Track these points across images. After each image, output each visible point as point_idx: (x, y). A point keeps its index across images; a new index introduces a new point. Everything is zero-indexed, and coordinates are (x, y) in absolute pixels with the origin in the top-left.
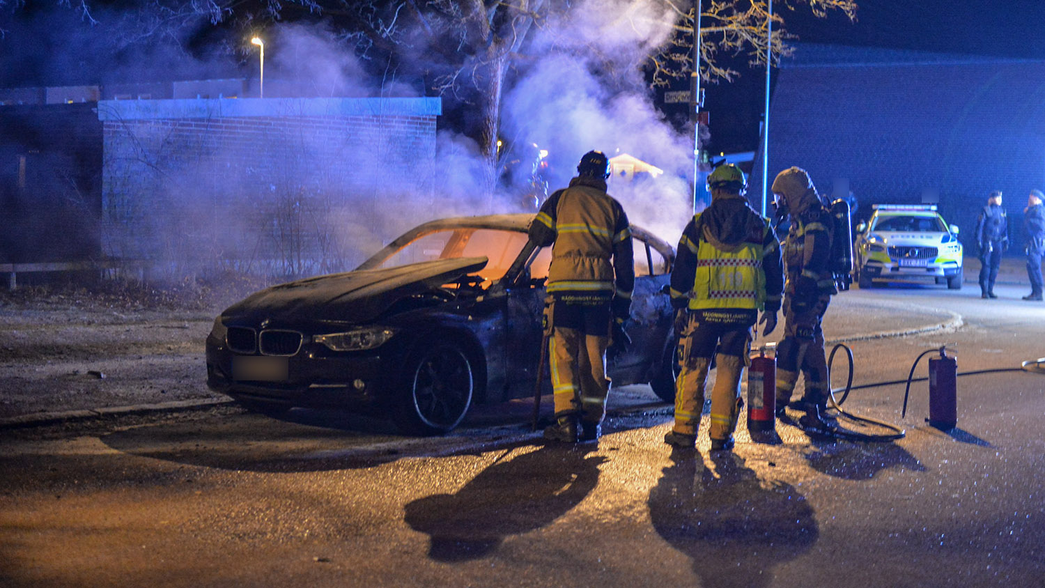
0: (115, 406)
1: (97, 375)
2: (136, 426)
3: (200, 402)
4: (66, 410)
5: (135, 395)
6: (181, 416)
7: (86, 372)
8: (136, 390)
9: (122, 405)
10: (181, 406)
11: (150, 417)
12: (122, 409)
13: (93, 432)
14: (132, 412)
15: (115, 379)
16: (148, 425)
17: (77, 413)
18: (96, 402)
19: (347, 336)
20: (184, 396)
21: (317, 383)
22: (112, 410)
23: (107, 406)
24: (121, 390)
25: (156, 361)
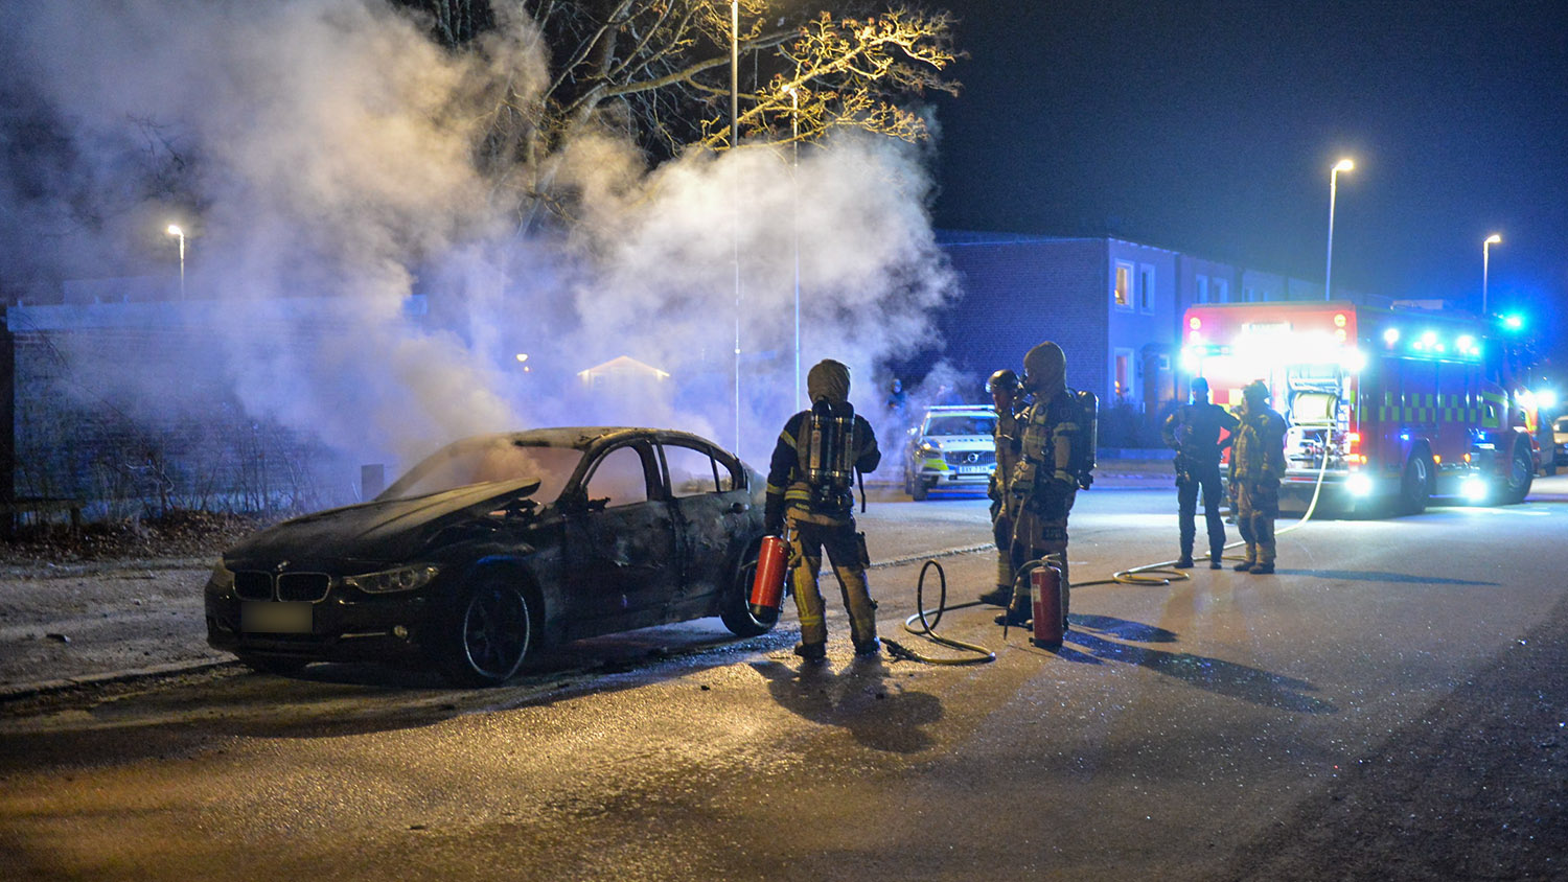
0: (93, 673)
1: (60, 638)
2: (126, 696)
3: (195, 664)
4: (34, 681)
5: (114, 660)
6: (176, 680)
7: (44, 635)
8: (111, 653)
9: (101, 672)
10: (174, 669)
11: (138, 684)
12: (103, 676)
13: (77, 705)
14: (117, 679)
15: (82, 641)
16: (139, 693)
17: (50, 684)
18: (68, 670)
19: (384, 576)
20: (174, 658)
21: (350, 633)
22: (91, 678)
23: (83, 673)
24: (93, 654)
25: (126, 619)
